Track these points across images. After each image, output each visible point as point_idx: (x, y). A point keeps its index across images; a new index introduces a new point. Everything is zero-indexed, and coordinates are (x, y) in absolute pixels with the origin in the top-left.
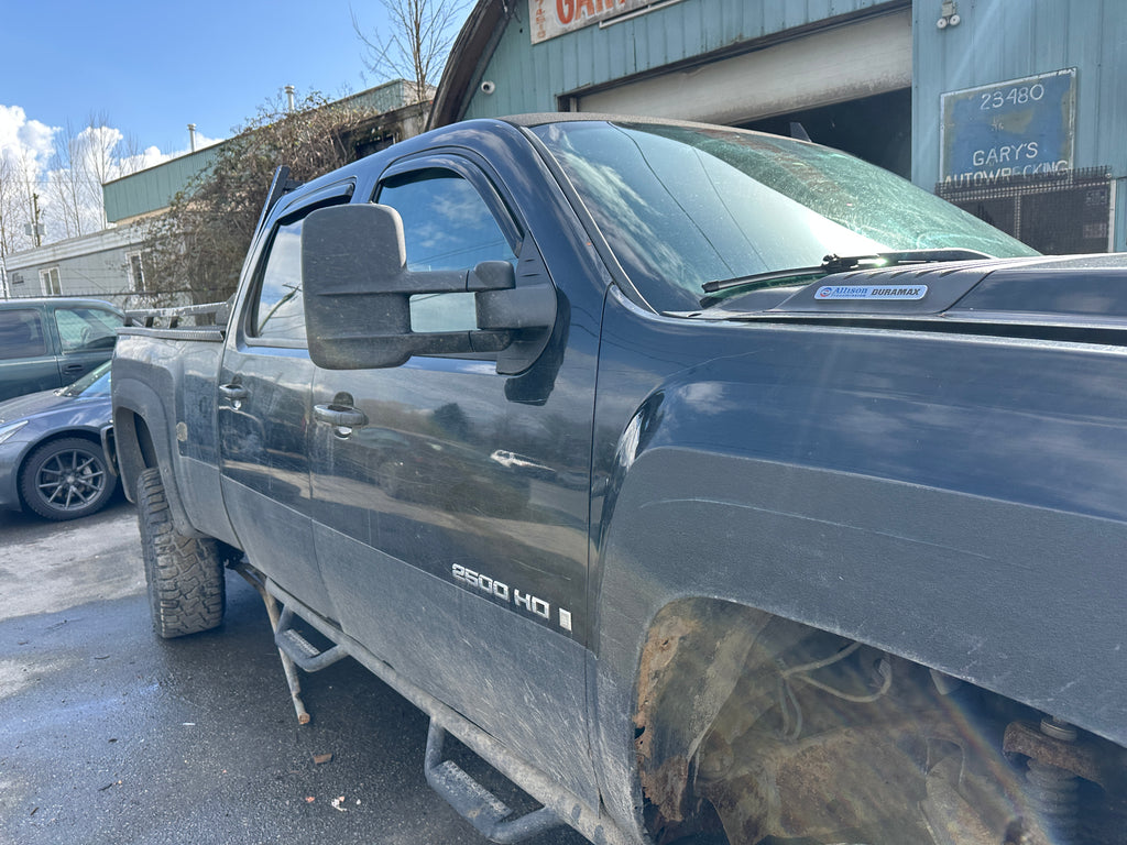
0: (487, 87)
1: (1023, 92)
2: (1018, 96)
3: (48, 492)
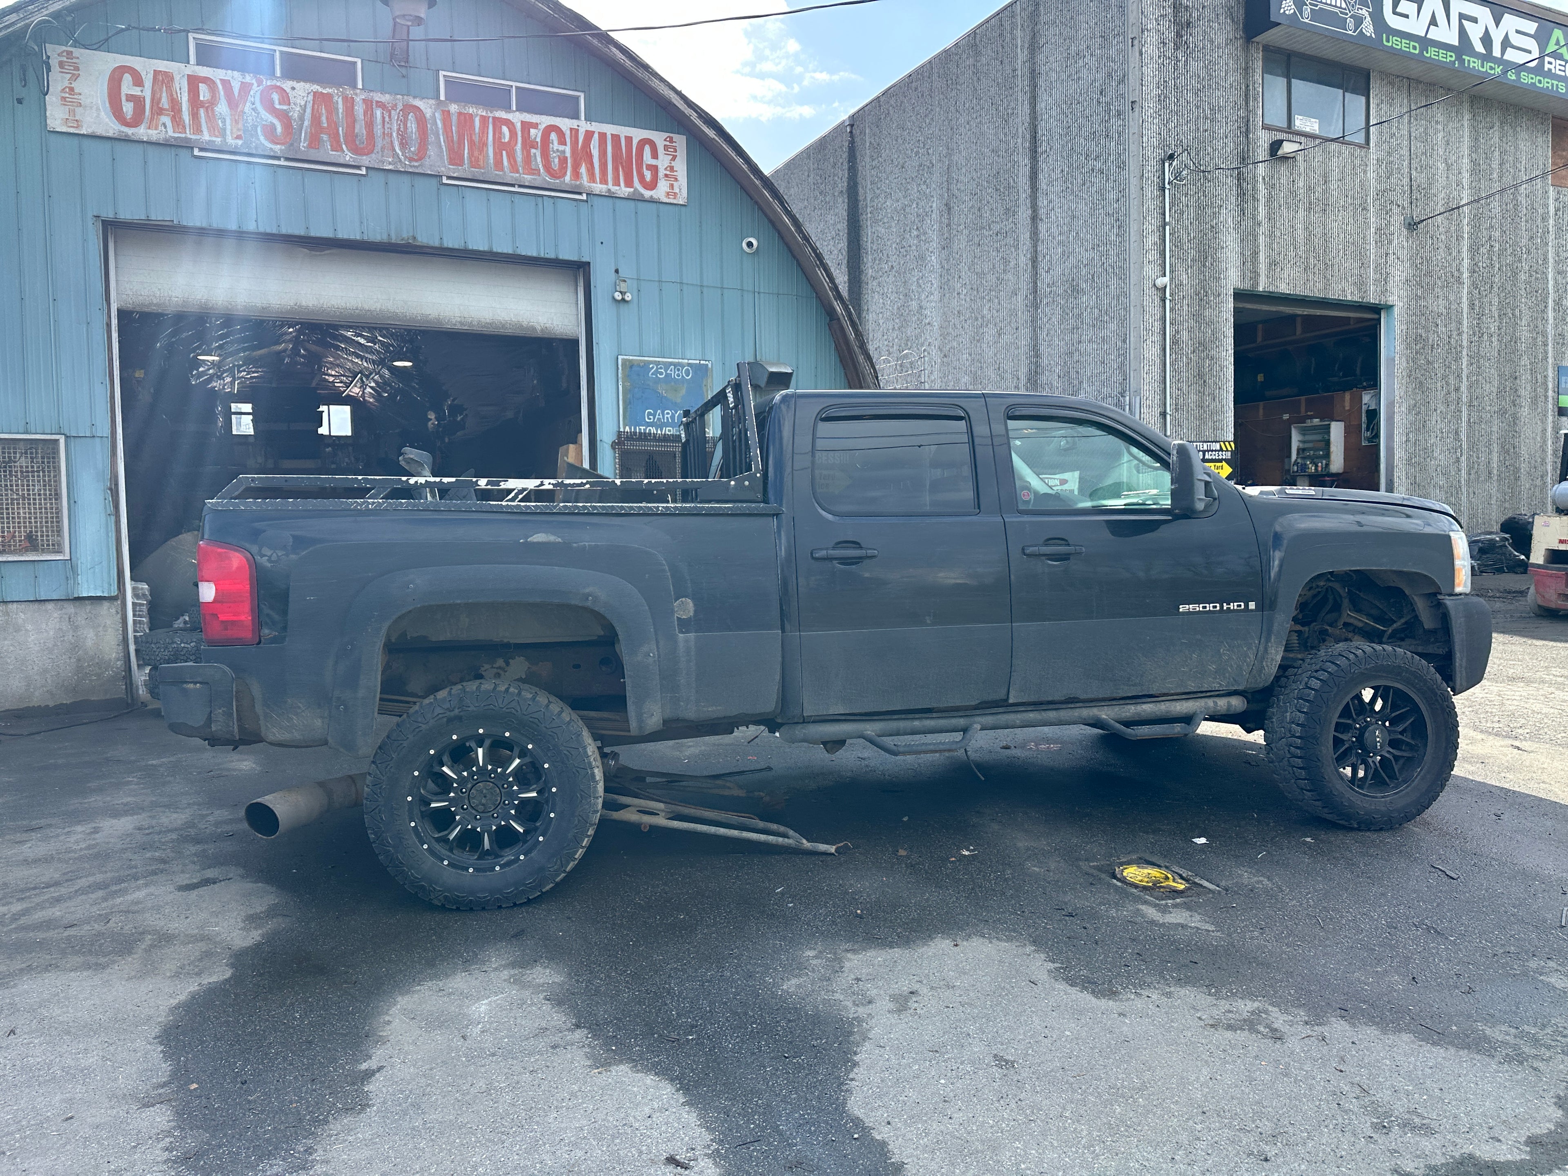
1: (678, 370)
2: (675, 372)
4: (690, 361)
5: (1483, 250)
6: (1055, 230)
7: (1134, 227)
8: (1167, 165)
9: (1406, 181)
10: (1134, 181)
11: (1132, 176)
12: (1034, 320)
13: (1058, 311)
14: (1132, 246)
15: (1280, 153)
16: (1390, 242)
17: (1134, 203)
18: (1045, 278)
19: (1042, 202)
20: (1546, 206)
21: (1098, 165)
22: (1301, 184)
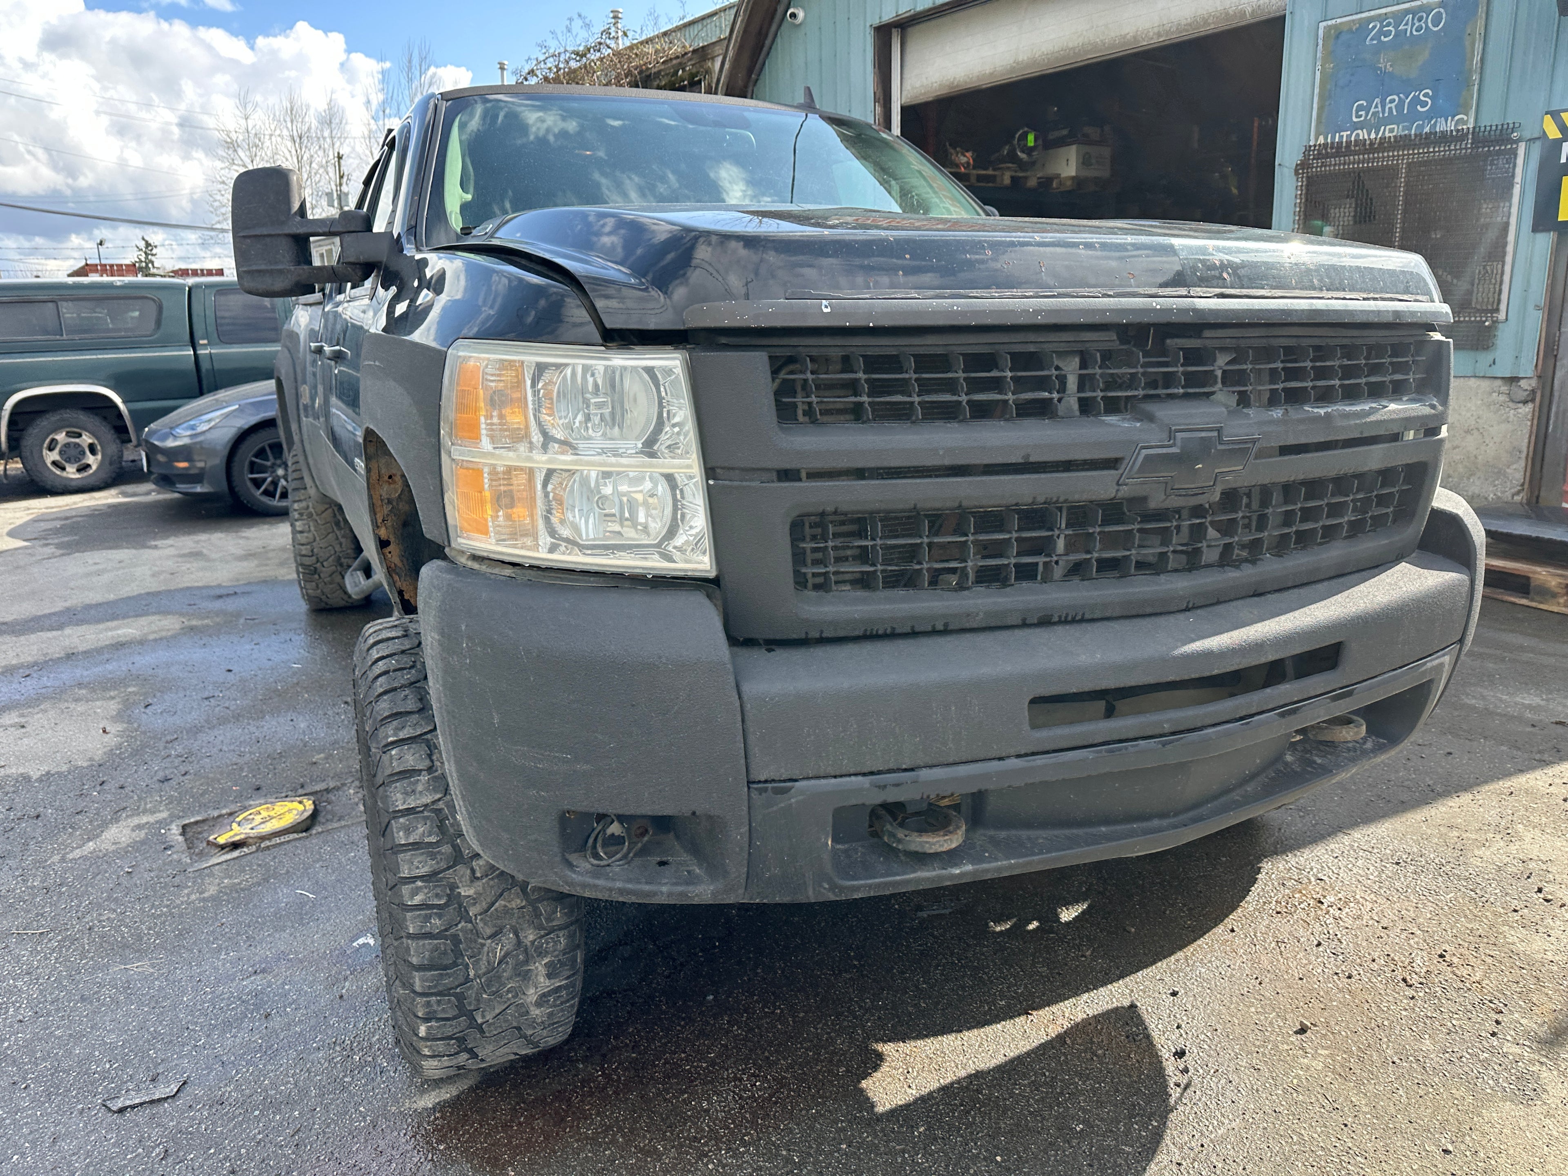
0: (793, 15)
1: (1420, 20)
2: (1413, 24)
3: (257, 483)
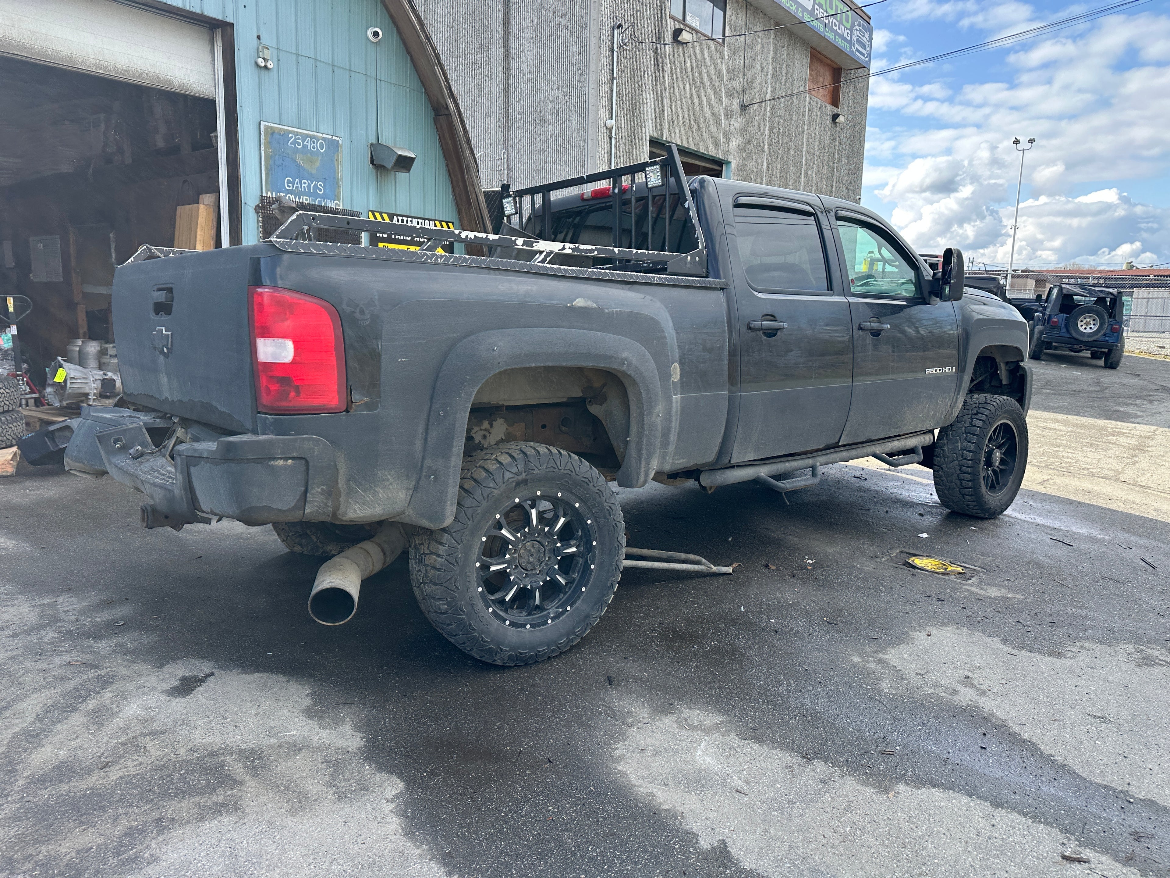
1: (314, 142)
2: (310, 144)
4: (324, 136)
5: (775, 131)
6: (524, 68)
7: (593, 77)
8: (616, 32)
9: (741, 75)
10: (594, 41)
11: (592, 36)
12: (506, 140)
13: (527, 135)
14: (590, 91)
15: (679, 39)
16: (732, 117)
17: (593, 58)
18: (515, 107)
19: (514, 44)
20: (805, 107)
21: (563, 22)
22: (689, 65)
